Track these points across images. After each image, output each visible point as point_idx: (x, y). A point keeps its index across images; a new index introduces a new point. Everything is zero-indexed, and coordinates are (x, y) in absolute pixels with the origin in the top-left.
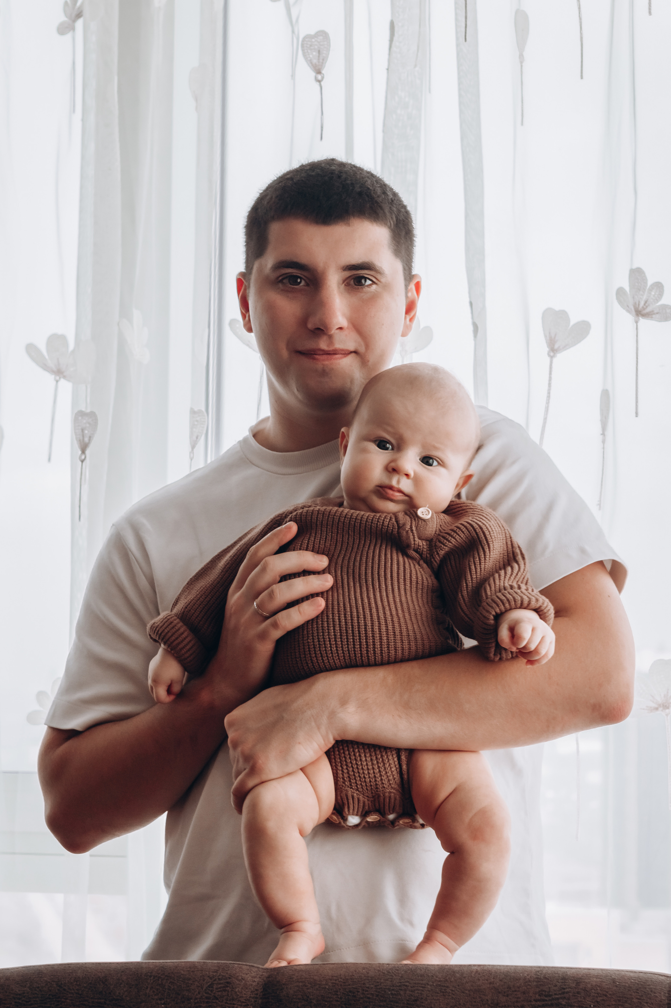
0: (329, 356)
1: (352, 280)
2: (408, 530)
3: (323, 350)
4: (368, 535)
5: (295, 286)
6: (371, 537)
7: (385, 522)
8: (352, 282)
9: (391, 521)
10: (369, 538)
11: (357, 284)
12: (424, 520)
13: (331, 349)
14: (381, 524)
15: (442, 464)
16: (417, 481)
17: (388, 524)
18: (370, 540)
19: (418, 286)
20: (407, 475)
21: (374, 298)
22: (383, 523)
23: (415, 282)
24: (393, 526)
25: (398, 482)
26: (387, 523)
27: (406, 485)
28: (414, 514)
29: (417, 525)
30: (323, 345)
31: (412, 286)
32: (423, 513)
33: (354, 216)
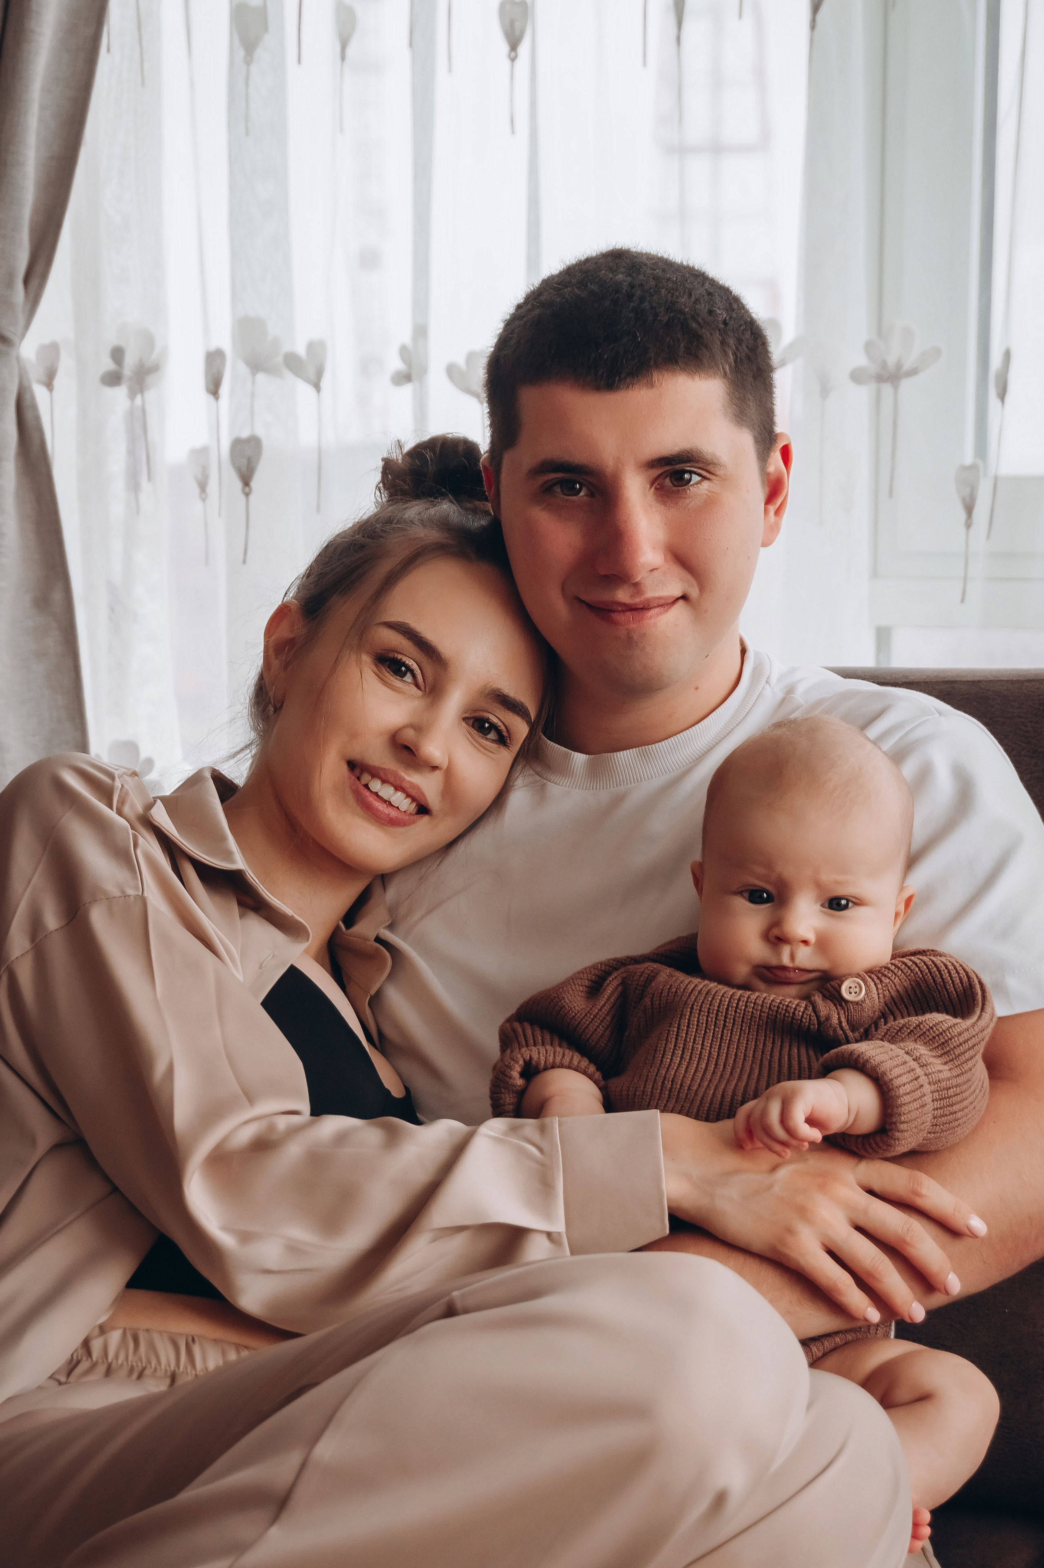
0: (635, 613)
1: (668, 478)
2: (837, 1028)
3: (625, 605)
4: (770, 1034)
5: (569, 498)
6: (774, 1038)
7: (797, 1012)
8: (668, 482)
9: (806, 1012)
10: (771, 1039)
11: (675, 483)
12: (857, 1003)
13: (637, 600)
14: (791, 1015)
15: (858, 902)
16: (823, 944)
17: (802, 1017)
18: (773, 1043)
19: (786, 453)
20: (805, 942)
21: (710, 502)
22: (794, 1013)
23: (780, 445)
24: (810, 1019)
25: (792, 957)
26: (801, 1014)
27: (805, 958)
28: (837, 994)
29: (847, 1013)
30: (623, 595)
31: (776, 457)
32: (851, 990)
33: (657, 367)
